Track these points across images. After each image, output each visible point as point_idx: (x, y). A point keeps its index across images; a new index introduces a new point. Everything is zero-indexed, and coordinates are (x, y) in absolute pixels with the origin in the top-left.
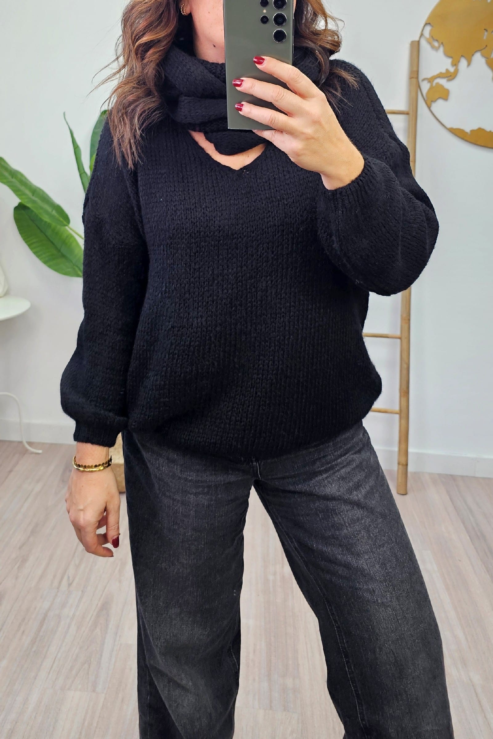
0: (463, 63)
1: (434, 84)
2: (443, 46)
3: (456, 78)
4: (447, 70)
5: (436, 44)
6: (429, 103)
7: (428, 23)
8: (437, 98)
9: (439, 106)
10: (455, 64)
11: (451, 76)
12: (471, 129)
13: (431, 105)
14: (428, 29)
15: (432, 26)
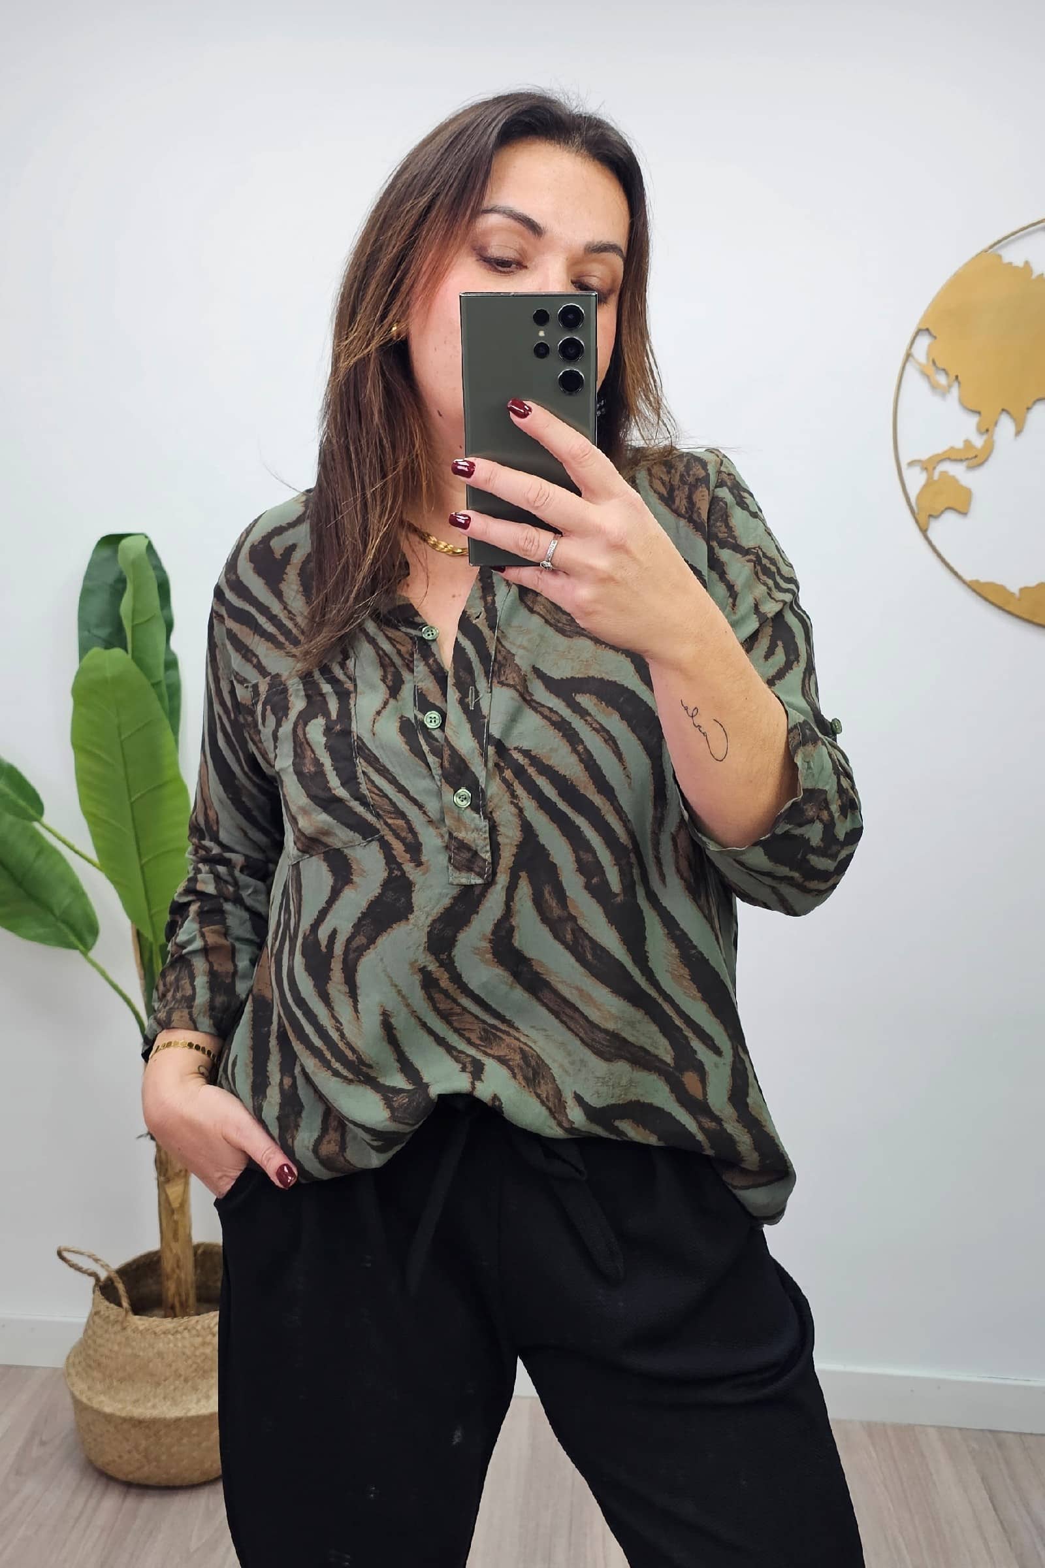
0: (1006, 426)
1: (936, 476)
2: (959, 383)
3: (987, 463)
4: (967, 443)
5: (942, 380)
6: (922, 518)
7: (924, 328)
8: (943, 509)
9: (945, 528)
10: (986, 430)
11: (975, 458)
12: (1023, 585)
13: (928, 524)
14: (924, 342)
15: (935, 337)
